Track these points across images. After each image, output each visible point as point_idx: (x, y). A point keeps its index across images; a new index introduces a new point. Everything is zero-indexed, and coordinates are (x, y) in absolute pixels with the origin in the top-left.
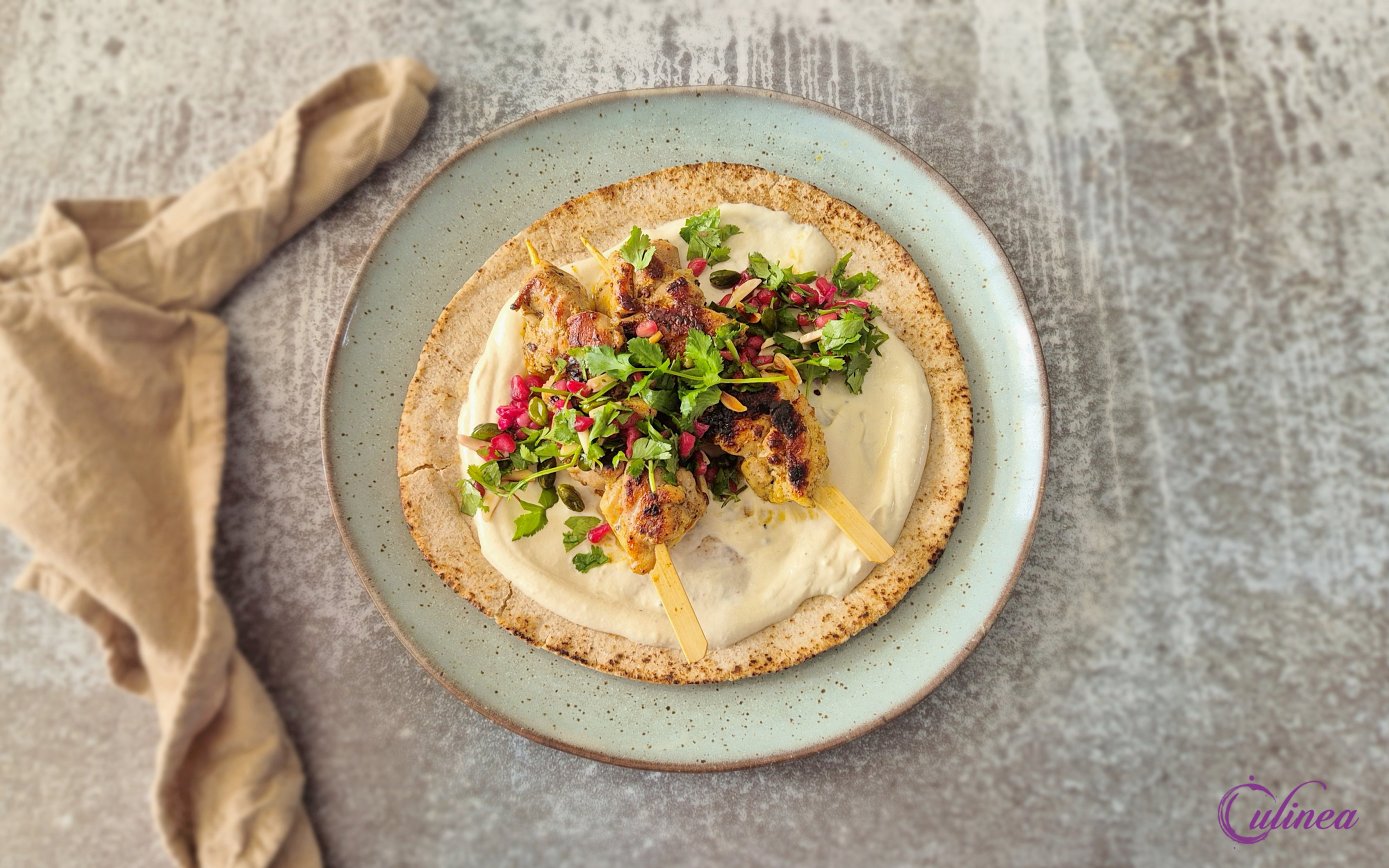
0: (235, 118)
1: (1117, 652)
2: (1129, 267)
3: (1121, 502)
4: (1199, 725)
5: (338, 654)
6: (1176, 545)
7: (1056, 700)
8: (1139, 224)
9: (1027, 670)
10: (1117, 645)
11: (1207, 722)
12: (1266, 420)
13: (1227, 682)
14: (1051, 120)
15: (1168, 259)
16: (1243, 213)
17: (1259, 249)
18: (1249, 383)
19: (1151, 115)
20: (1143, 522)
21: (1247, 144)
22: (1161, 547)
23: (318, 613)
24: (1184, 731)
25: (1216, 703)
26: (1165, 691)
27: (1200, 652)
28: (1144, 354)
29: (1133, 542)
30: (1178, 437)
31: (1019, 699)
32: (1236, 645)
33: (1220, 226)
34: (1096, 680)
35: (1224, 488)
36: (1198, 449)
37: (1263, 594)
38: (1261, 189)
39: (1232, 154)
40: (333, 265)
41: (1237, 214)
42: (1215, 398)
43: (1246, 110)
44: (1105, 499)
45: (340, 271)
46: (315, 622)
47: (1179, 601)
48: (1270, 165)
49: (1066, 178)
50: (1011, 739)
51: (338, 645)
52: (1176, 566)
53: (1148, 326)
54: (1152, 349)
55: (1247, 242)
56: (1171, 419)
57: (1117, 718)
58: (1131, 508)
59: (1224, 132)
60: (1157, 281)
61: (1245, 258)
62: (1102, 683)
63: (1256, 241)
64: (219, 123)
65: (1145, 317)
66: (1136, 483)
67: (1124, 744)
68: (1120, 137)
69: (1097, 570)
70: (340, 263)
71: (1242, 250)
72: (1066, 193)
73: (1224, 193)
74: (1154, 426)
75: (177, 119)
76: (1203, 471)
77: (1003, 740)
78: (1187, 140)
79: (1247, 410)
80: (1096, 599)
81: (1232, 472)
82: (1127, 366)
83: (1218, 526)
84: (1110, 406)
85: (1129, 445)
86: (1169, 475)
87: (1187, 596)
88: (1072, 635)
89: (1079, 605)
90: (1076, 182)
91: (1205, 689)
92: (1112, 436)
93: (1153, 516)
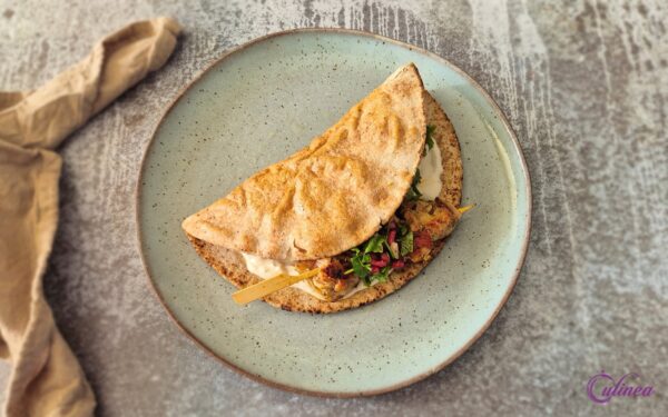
0: (72, 50)
1: (548, 327)
2: (552, 124)
3: (549, 247)
4: (593, 365)
5: (119, 336)
6: (578, 269)
7: (515, 353)
8: (557, 102)
9: (499, 337)
10: (548, 323)
11: (597, 363)
12: (626, 203)
13: (607, 342)
14: (510, 49)
15: (572, 119)
16: (611, 95)
17: (620, 114)
18: (616, 183)
19: (562, 46)
20: (560, 257)
21: (613, 60)
22: (570, 270)
23: (109, 313)
24: (584, 368)
25: (601, 353)
26: (574, 347)
27: (592, 326)
28: (560, 169)
29: (555, 267)
30: (579, 212)
31: (495, 353)
32: (611, 322)
33: (600, 102)
34: (536, 342)
35: (604, 238)
36: (589, 219)
37: (625, 295)
38: (620, 83)
39: (605, 65)
40: (123, 126)
41: (608, 97)
42: (598, 191)
43: (613, 43)
44: (540, 245)
45: (127, 129)
46: (106, 318)
47: (581, 299)
48: (625, 72)
49: (518, 79)
50: (491, 375)
51: (119, 331)
52: (579, 280)
53: (563, 154)
54: (564, 166)
55: (614, 111)
56: (575, 203)
57: (548, 362)
58: (554, 250)
59: (601, 54)
60: (566, 131)
61: (613, 119)
62: (539, 344)
63: (619, 110)
64: (64, 52)
65: (561, 150)
66: (557, 236)
67: (552, 376)
68: (547, 58)
69: (537, 283)
70: (127, 125)
71: (611, 114)
72: (519, 87)
73: (601, 85)
74: (566, 206)
75: (40, 50)
76: (593, 230)
77: (486, 376)
78: (581, 58)
79: (616, 198)
80: (536, 298)
81: (608, 230)
82: (551, 175)
83: (601, 259)
84: (543, 196)
85: (553, 217)
86: (574, 232)
87: (585, 296)
88: (523, 318)
89: (528, 302)
90: (524, 81)
91: (595, 345)
92: (544, 212)
93: (566, 254)
